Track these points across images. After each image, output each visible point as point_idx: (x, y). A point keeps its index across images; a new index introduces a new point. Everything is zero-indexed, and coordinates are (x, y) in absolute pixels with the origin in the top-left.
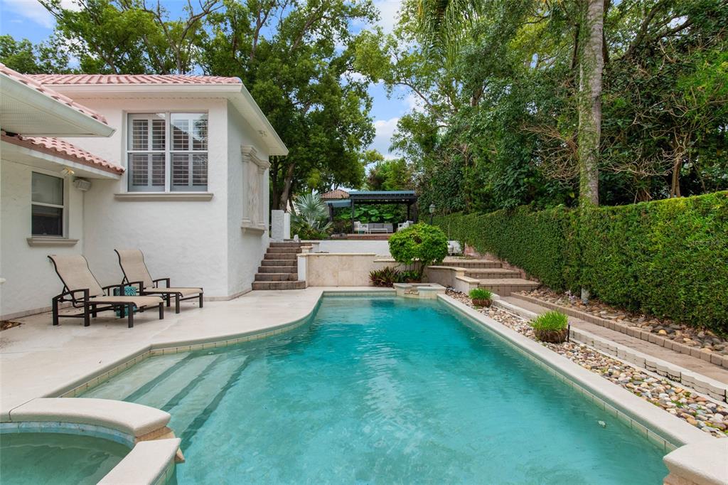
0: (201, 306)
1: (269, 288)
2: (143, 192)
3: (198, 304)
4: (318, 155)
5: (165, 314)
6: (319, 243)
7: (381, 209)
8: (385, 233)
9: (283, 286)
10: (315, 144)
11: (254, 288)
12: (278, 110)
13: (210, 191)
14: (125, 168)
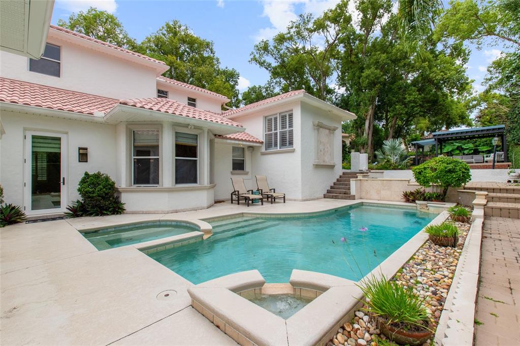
0: (284, 202)
1: (332, 197)
2: (272, 150)
3: (283, 201)
4: (413, 109)
5: (264, 203)
6: (383, 172)
7: (478, 143)
8: (473, 163)
9: (340, 198)
10: (410, 102)
11: (325, 197)
12: (379, 85)
13: (294, 148)
14: (264, 141)
